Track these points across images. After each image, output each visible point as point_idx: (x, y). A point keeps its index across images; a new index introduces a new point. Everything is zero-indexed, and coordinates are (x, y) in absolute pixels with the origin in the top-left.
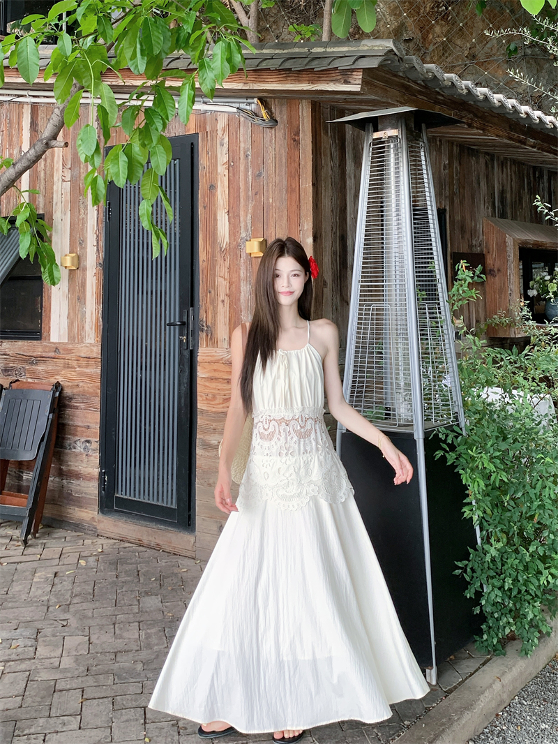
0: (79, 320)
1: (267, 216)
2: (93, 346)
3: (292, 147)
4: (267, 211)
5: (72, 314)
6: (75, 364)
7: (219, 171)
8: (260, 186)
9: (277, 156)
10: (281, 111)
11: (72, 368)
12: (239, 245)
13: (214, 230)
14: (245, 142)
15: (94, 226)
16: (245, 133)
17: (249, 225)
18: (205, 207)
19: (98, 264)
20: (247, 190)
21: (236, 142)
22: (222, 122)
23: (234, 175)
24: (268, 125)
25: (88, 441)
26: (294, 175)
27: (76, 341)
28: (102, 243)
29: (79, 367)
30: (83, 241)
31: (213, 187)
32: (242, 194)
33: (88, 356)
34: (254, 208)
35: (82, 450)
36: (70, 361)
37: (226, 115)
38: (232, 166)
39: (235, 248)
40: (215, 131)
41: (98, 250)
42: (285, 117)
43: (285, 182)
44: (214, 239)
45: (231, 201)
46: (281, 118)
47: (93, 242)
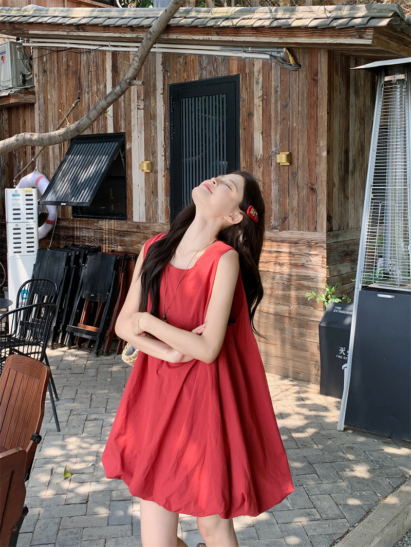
0: (153, 207)
1: (292, 136)
2: (164, 224)
3: (312, 85)
4: (292, 132)
5: (148, 203)
7: (255, 103)
8: (286, 114)
9: (300, 91)
10: (304, 58)
12: (271, 157)
13: (252, 146)
14: (275, 81)
15: (162, 141)
16: (275, 74)
17: (278, 143)
18: (244, 129)
19: (166, 169)
20: (276, 117)
21: (269, 80)
22: (257, 66)
23: (266, 105)
24: (294, 69)
26: (313, 106)
27: (152, 221)
28: (168, 154)
30: (154, 152)
31: (250, 115)
32: (273, 120)
34: (282, 130)
37: (261, 61)
38: (265, 100)
39: (268, 159)
40: (252, 72)
41: (165, 159)
42: (307, 62)
43: (306, 111)
44: (252, 151)
45: (265, 125)
46: (304, 63)
47: (162, 153)
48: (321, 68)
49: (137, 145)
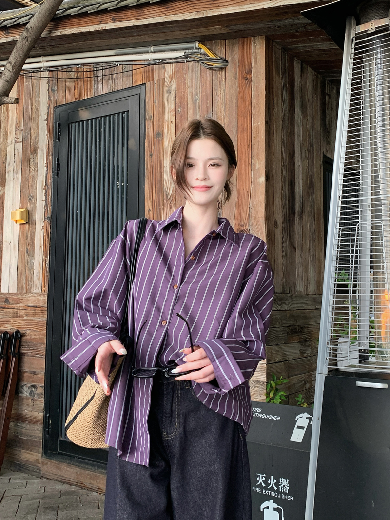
0: (28, 271)
2: (40, 295)
3: (244, 86)
5: (20, 266)
6: (23, 313)
7: (166, 118)
9: (227, 96)
10: (232, 52)
11: (20, 317)
14: (193, 87)
15: (43, 182)
16: (193, 77)
18: (151, 155)
19: (46, 218)
22: (169, 71)
25: (34, 386)
26: (245, 114)
27: (25, 291)
28: (49, 198)
29: (27, 315)
30: (33, 197)
31: (159, 135)
33: (35, 305)
35: (28, 395)
36: (18, 311)
38: (179, 112)
40: (162, 79)
41: (46, 205)
43: (236, 123)
44: (160, 185)
46: (232, 58)
47: (42, 197)
48: (256, 61)
49: (11, 189)
